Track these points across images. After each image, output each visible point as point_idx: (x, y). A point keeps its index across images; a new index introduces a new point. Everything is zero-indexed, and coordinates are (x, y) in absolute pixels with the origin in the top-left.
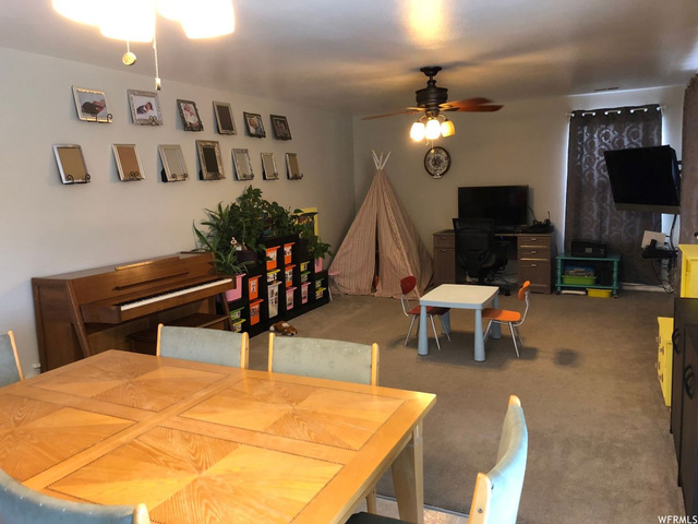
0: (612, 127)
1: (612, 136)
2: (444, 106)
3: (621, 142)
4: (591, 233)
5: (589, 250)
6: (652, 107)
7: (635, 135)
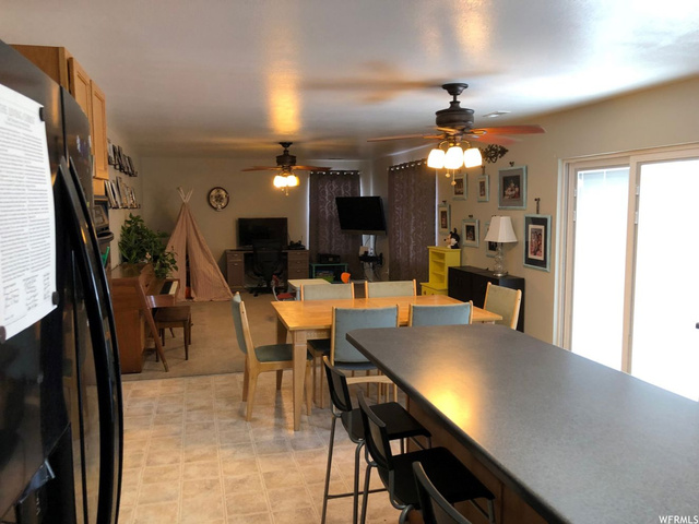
0: (334, 182)
1: (334, 188)
2: (294, 168)
3: (340, 192)
4: (324, 249)
5: (331, 259)
6: (356, 172)
7: (346, 188)
